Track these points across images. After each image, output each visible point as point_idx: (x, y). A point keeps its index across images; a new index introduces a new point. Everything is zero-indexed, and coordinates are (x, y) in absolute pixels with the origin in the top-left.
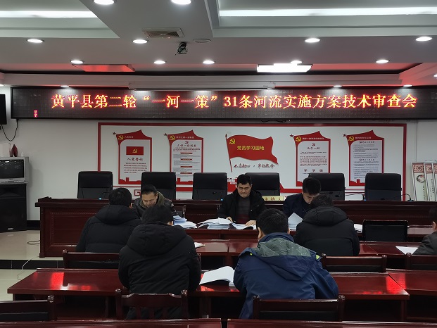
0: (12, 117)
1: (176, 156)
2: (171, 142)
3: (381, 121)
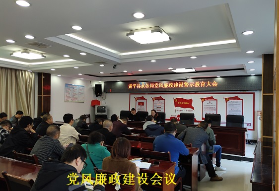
0: (104, 92)
1: (155, 106)
2: (153, 101)
3: (242, 91)
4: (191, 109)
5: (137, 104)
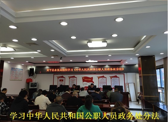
1: (71, 82)
3: (118, 73)
5: (59, 80)
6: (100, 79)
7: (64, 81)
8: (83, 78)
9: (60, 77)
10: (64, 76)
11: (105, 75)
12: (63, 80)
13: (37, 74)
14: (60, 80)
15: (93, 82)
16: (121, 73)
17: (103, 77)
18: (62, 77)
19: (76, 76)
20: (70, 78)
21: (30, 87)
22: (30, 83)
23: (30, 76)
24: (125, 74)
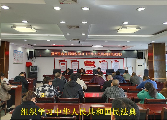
1: (73, 65)
2: (71, 62)
3: (119, 58)
4: (94, 67)
5: (60, 64)
6: (102, 63)
7: (66, 64)
8: (84, 62)
9: (61, 61)
10: (66, 60)
11: (106, 60)
12: (64, 64)
13: (37, 58)
14: (62, 64)
15: (95, 66)
16: (121, 58)
17: (105, 61)
18: (64, 61)
19: (78, 60)
20: (71, 61)
21: (31, 71)
22: (30, 66)
23: (29, 59)
24: (125, 59)
